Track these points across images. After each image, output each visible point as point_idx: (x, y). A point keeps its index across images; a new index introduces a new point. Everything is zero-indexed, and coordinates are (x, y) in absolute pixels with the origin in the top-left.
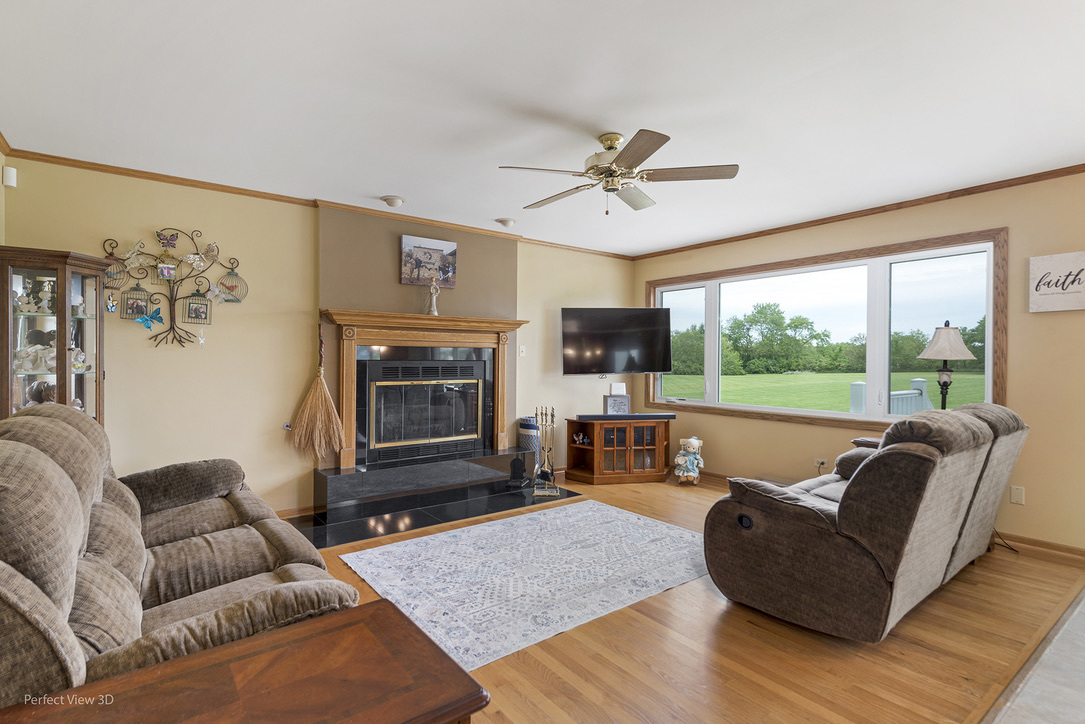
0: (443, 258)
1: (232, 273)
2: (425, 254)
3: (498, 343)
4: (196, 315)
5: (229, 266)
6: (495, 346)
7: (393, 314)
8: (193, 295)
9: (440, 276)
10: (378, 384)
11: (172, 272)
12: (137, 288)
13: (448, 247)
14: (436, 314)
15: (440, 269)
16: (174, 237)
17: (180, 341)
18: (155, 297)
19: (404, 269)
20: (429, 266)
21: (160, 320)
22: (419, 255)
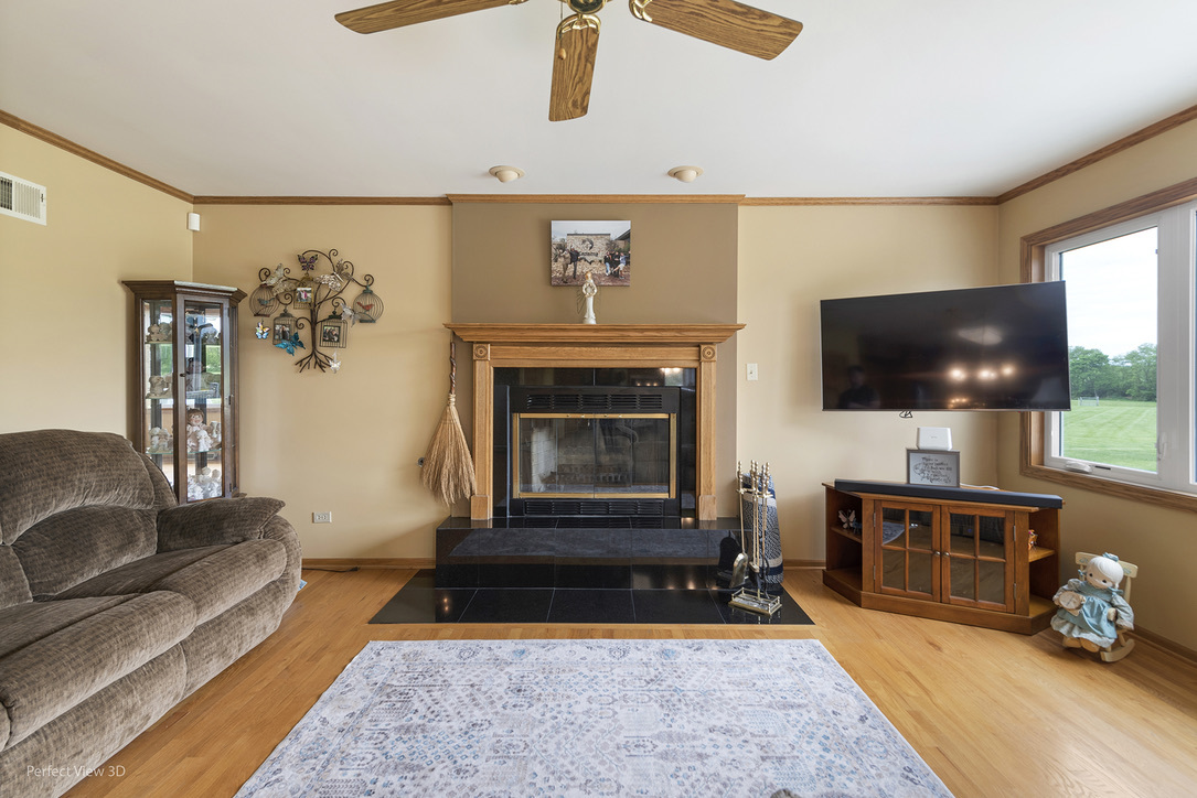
0: (611, 245)
1: (367, 292)
2: (584, 242)
3: (699, 360)
4: (329, 338)
5: (364, 283)
6: (695, 365)
7: (527, 325)
8: (330, 317)
9: (607, 269)
10: (523, 416)
11: (309, 295)
12: (285, 314)
13: (616, 229)
14: (592, 321)
15: (606, 260)
16: (314, 259)
17: (321, 366)
18: (300, 321)
19: (554, 266)
20: (589, 258)
21: (301, 345)
22: (576, 245)
